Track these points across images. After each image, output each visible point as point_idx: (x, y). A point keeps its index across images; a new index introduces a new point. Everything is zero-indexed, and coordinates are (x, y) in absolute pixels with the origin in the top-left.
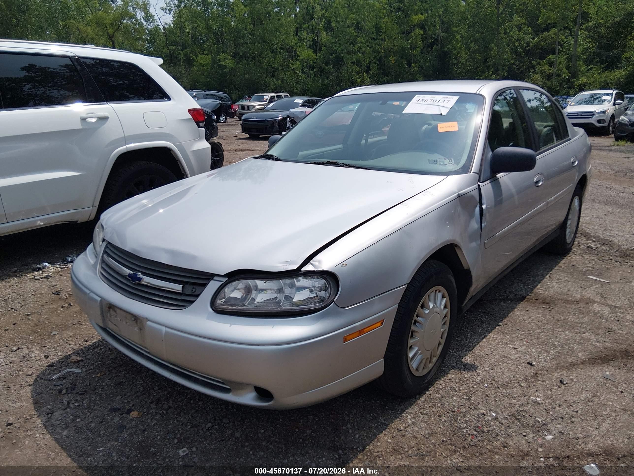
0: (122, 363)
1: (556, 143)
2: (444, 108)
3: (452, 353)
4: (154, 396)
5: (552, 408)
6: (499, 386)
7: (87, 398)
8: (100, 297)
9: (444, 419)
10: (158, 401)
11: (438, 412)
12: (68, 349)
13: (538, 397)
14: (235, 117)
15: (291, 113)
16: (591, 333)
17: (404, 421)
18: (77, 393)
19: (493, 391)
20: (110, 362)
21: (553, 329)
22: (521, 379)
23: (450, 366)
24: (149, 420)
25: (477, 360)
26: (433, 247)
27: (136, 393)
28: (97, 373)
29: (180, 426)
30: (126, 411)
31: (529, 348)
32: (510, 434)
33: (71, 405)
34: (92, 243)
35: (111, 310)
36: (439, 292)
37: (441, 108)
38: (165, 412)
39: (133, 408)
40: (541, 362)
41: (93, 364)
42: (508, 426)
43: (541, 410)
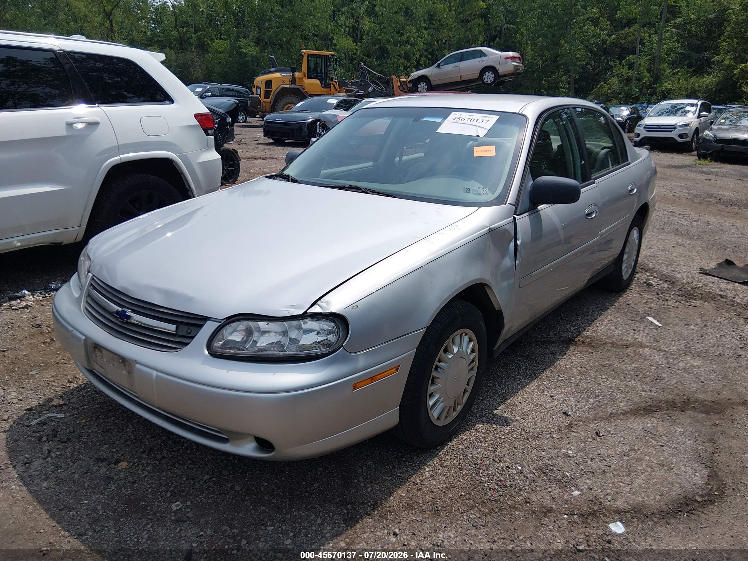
0: (111, 408)
1: (611, 168)
2: (481, 129)
3: (483, 400)
4: (145, 445)
5: (584, 462)
6: (529, 437)
7: (70, 447)
8: (84, 336)
9: (465, 472)
10: (151, 450)
11: (459, 464)
12: (50, 391)
13: (570, 450)
14: (258, 116)
15: (322, 115)
16: (637, 381)
17: (422, 474)
18: (60, 441)
19: (521, 442)
20: (98, 406)
21: (596, 376)
22: (553, 430)
23: (478, 415)
24: (140, 471)
25: (508, 408)
26: (458, 287)
27: (126, 441)
28: (82, 420)
29: (174, 478)
30: (114, 461)
31: (567, 396)
32: (534, 489)
33: (52, 454)
34: (77, 273)
35: (97, 350)
36: (466, 335)
37: (479, 128)
38: (158, 463)
39: (122, 457)
40: (578, 412)
41: (78, 408)
42: (533, 481)
43: (571, 464)
